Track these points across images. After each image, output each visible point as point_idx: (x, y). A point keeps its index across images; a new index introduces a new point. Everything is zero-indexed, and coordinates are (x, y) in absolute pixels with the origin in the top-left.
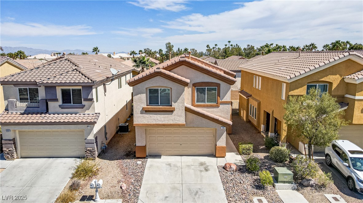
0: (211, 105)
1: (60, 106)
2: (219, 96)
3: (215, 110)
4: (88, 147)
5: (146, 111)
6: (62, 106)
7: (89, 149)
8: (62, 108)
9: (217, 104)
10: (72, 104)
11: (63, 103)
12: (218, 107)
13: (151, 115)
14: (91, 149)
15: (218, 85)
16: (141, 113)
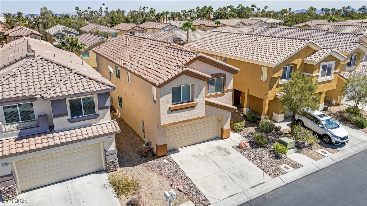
0: (219, 94)
1: (69, 120)
2: (225, 86)
3: (221, 98)
4: (110, 159)
5: (171, 111)
6: (72, 120)
7: (111, 160)
8: (71, 123)
9: (223, 92)
10: (84, 115)
11: (72, 116)
12: (223, 95)
13: (176, 114)
14: (113, 160)
15: (224, 76)
16: (168, 113)
